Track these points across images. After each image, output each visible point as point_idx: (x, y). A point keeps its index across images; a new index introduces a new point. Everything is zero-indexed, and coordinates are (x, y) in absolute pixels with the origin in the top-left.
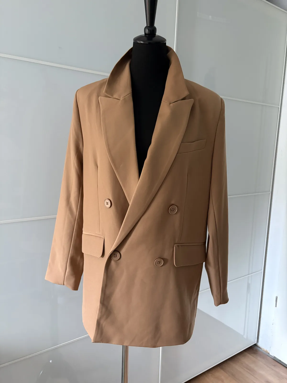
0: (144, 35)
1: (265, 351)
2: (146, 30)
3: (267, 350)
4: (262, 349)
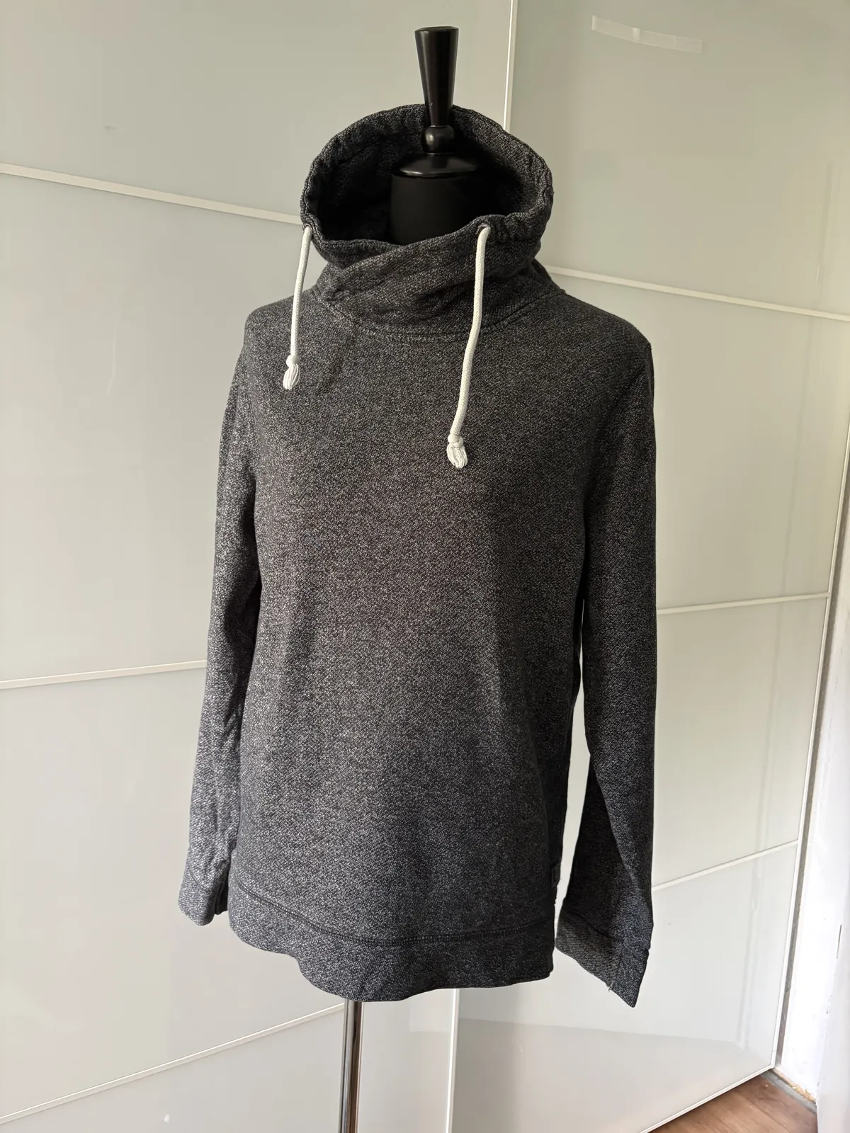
1: (802, 1095)
3: (806, 1091)
4: (792, 1087)
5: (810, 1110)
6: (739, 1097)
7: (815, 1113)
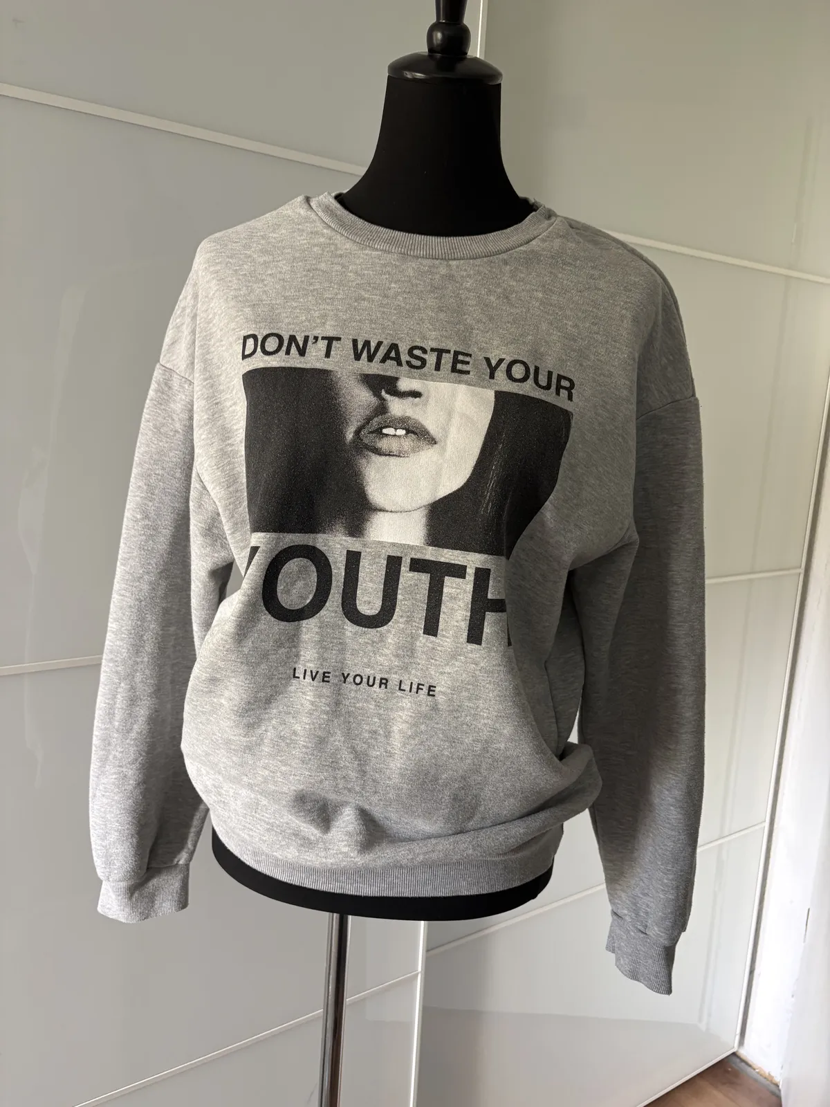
0: (427, 54)
1: (765, 1078)
2: (434, 33)
3: (769, 1074)
4: (754, 1069)
5: (773, 1093)
6: (702, 1083)
7: (779, 1098)
